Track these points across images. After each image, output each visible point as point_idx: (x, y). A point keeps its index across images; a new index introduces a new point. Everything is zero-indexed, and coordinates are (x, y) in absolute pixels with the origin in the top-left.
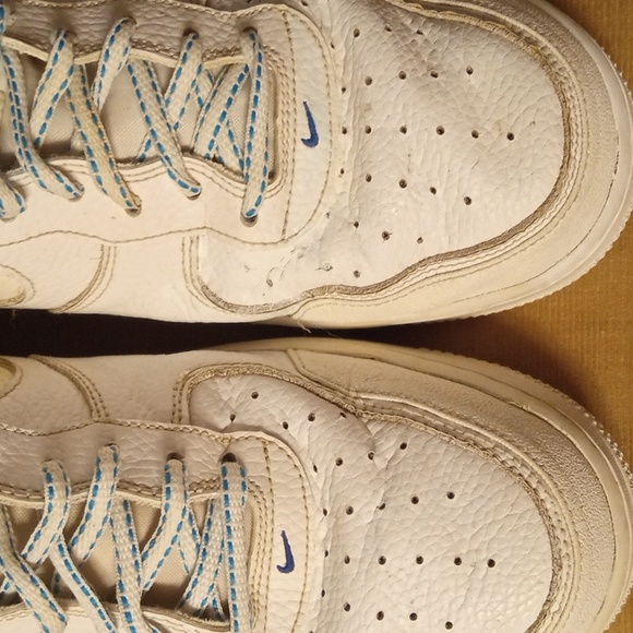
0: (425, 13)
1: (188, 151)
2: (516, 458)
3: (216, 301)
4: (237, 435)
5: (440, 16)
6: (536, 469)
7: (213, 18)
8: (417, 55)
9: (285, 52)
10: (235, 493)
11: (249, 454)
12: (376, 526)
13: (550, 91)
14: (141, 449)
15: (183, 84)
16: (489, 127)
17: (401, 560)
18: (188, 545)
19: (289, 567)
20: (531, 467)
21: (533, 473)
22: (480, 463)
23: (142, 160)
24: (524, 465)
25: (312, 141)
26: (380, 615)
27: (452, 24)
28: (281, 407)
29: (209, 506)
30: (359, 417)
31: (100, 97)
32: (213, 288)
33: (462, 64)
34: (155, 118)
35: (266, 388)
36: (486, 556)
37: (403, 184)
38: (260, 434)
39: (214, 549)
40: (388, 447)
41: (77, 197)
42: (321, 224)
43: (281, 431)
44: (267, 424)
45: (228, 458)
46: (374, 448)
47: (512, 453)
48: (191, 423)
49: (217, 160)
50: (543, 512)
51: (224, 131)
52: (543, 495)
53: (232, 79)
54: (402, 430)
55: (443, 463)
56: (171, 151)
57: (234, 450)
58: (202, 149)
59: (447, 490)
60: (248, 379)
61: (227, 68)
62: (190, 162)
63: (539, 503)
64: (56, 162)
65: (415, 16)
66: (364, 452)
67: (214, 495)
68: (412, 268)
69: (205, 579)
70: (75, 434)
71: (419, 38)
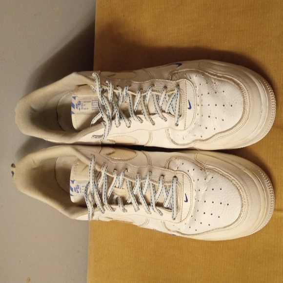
0: (217, 78)
1: (164, 111)
2: (236, 183)
3: (174, 143)
4: (178, 172)
5: (220, 79)
6: (240, 185)
7: (171, 83)
8: (213, 88)
9: (184, 90)
10: (175, 184)
11: (179, 176)
12: (205, 194)
13: (240, 95)
14: (157, 173)
15: (162, 98)
16: (227, 104)
17: (209, 202)
18: (165, 194)
19: (187, 201)
20: (239, 185)
21: (239, 186)
22: (228, 183)
23: (155, 114)
24: (238, 184)
25: (190, 108)
26: (204, 213)
27: (222, 81)
28: (188, 167)
29: (170, 186)
30: (205, 170)
31: (147, 102)
32: (174, 140)
33: (222, 90)
34: (157, 105)
35: (185, 162)
36: (227, 203)
37: (209, 117)
38: (182, 172)
39: (170, 195)
40: (209, 178)
41: (142, 122)
42: (193, 126)
43: (187, 172)
44: (184, 171)
45: (175, 177)
46: (206, 178)
47: (236, 181)
48: (168, 169)
49: (170, 113)
50: (240, 195)
51: (171, 107)
52: (240, 191)
53: (173, 96)
54: (213, 174)
55: (221, 182)
56: (159, 112)
57: (176, 175)
58: (166, 111)
59: (220, 188)
60: (182, 160)
61: (172, 94)
62: (164, 114)
63: (240, 193)
64: (138, 116)
65: (215, 79)
66: (204, 178)
67: (170, 184)
68: (214, 135)
69: (168, 201)
70: (144, 169)
71: (215, 85)
